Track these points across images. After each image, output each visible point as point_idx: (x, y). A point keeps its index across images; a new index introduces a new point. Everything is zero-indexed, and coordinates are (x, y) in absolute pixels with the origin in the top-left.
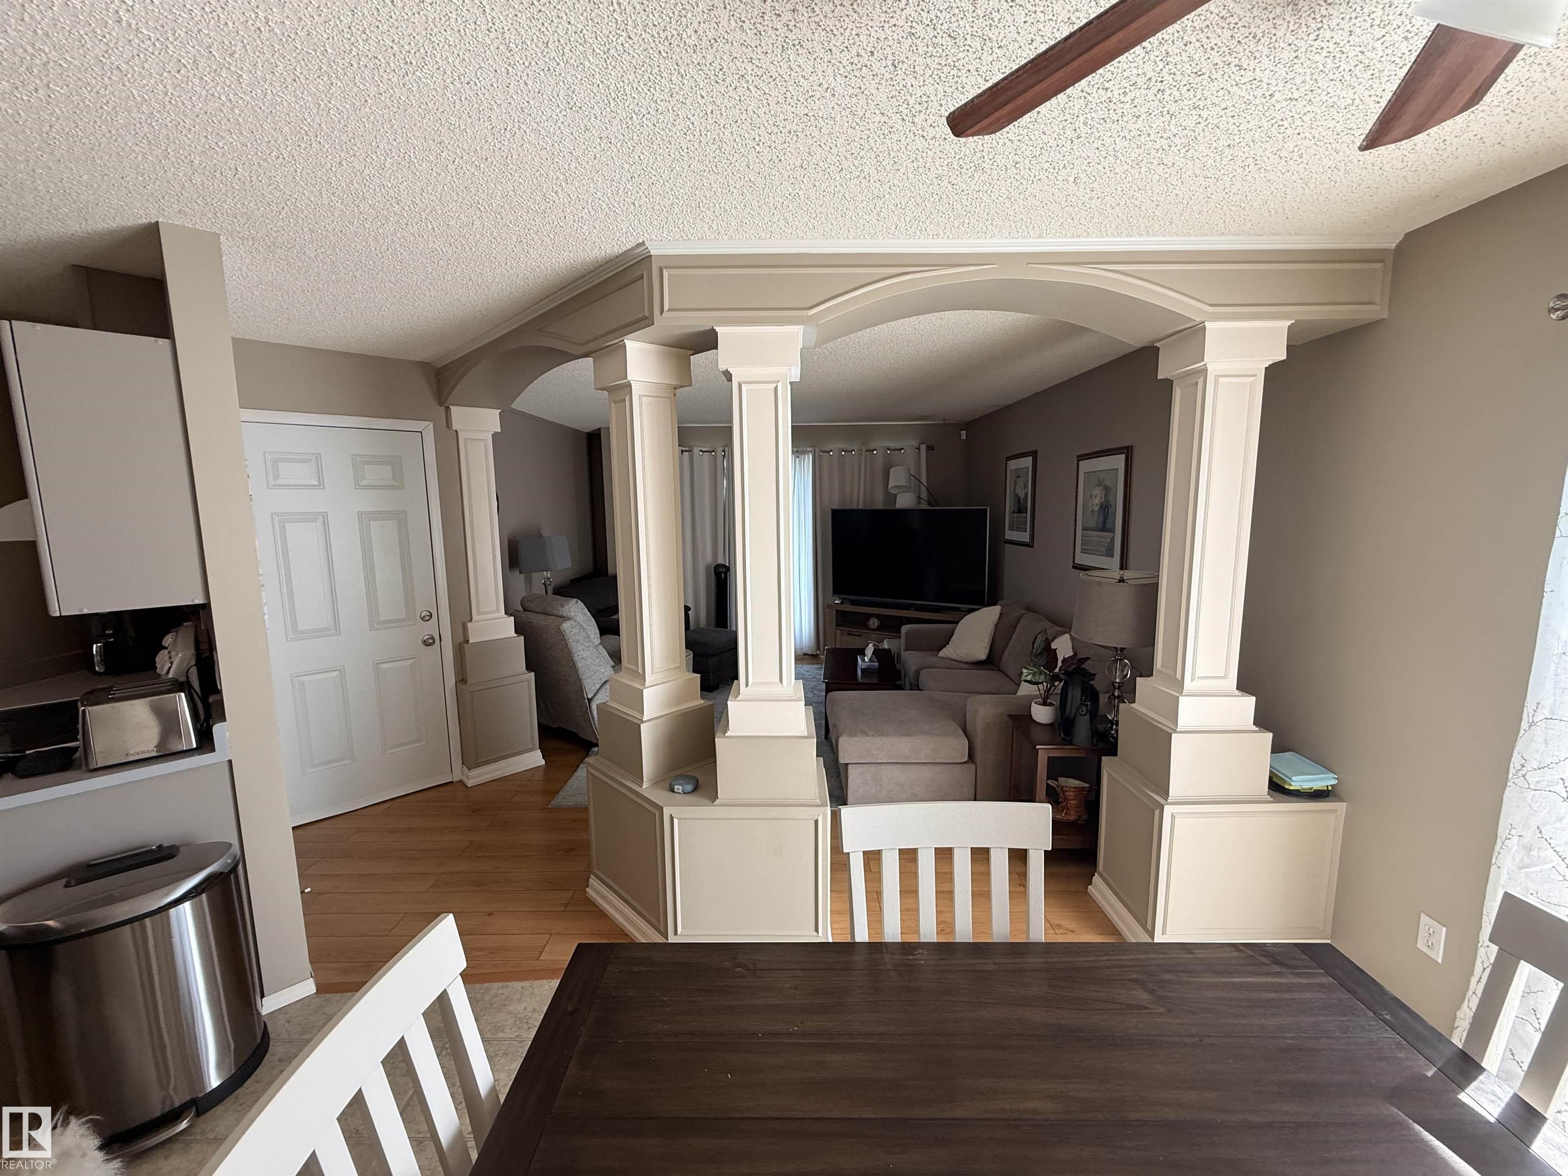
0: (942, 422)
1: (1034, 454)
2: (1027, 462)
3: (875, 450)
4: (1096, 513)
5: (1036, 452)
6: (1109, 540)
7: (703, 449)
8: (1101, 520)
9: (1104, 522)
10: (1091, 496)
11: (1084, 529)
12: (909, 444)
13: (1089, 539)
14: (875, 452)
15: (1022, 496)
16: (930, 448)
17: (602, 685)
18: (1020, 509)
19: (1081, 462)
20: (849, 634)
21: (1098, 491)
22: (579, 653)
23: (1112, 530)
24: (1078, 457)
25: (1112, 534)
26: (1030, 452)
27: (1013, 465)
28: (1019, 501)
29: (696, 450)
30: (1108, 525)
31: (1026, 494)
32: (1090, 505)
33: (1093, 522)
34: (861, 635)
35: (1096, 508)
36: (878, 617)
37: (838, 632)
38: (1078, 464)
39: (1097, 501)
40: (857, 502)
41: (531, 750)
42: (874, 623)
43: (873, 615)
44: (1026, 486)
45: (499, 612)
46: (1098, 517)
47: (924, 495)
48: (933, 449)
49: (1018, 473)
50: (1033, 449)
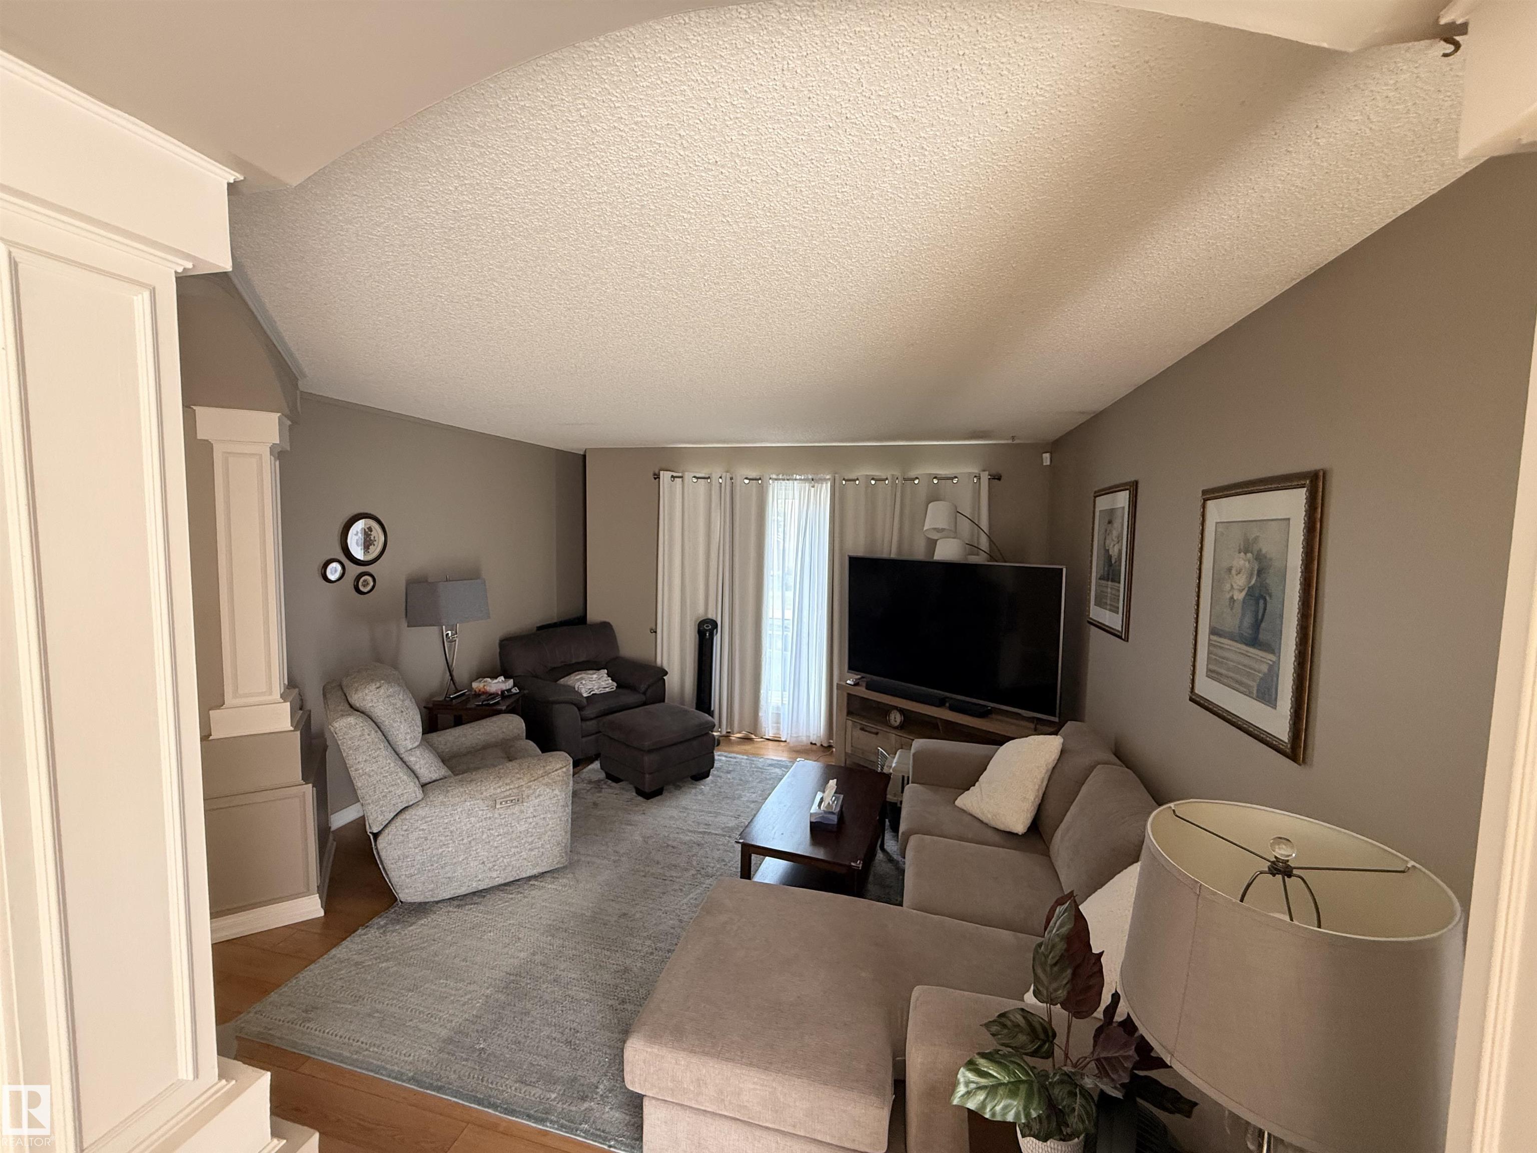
0: (1010, 442)
1: (1133, 488)
2: (1122, 499)
3: (917, 478)
4: (1238, 607)
5: (1136, 483)
6: (1265, 668)
7: (698, 475)
8: (1248, 620)
9: (1257, 625)
10: (1230, 570)
11: (1213, 632)
12: (966, 469)
13: (1226, 654)
14: (916, 482)
15: (1114, 552)
16: (996, 478)
17: (397, 815)
18: (1110, 574)
19: (1209, 503)
20: (862, 729)
21: (1241, 562)
22: (359, 766)
23: (1272, 648)
24: (1204, 492)
25: (1274, 658)
26: (1126, 484)
27: (1103, 503)
28: (1110, 561)
29: (688, 476)
30: (1262, 636)
31: (1120, 551)
32: (1228, 587)
33: (1232, 621)
34: (877, 734)
35: (1240, 596)
36: (902, 711)
37: (850, 723)
38: (1204, 507)
39: (1240, 581)
40: (888, 549)
41: (307, 893)
42: (896, 718)
43: (896, 708)
44: (1120, 537)
45: (271, 694)
46: (1243, 615)
47: (984, 543)
48: (999, 479)
49: (1111, 514)
50: (1131, 478)
